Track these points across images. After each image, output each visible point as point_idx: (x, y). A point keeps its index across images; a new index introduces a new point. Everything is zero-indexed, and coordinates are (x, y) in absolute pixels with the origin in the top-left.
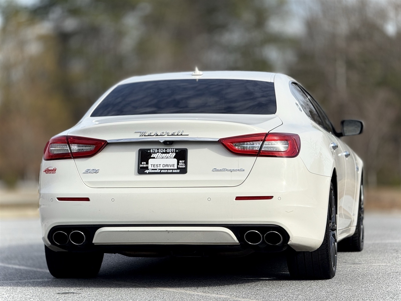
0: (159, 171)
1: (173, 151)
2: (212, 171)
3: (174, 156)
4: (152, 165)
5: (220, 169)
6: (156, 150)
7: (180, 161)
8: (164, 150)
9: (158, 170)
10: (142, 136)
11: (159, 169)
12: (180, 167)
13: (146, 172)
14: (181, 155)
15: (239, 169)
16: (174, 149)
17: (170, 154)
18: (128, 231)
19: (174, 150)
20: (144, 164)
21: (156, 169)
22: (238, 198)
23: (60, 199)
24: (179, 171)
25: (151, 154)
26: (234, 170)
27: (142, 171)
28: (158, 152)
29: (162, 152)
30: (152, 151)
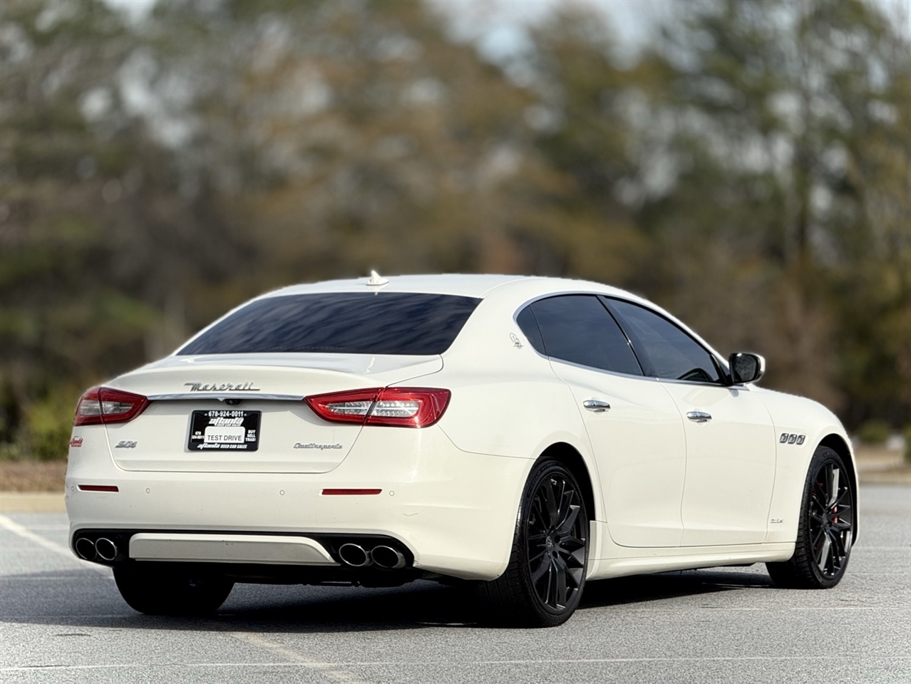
0: (218, 446)
2: (294, 447)
3: (241, 422)
4: (209, 436)
5: (305, 444)
6: (217, 414)
7: (249, 431)
8: (228, 412)
9: (216, 444)
10: (195, 390)
11: (218, 443)
12: (249, 439)
13: (200, 448)
14: (252, 422)
15: (335, 444)
16: (241, 411)
17: (237, 419)
18: (170, 540)
19: (242, 413)
20: (198, 435)
21: (214, 444)
22: (326, 492)
23: (83, 487)
24: (246, 447)
25: (208, 419)
26: (325, 447)
27: (194, 445)
28: (219, 416)
29: (224, 416)
30: (210, 414)
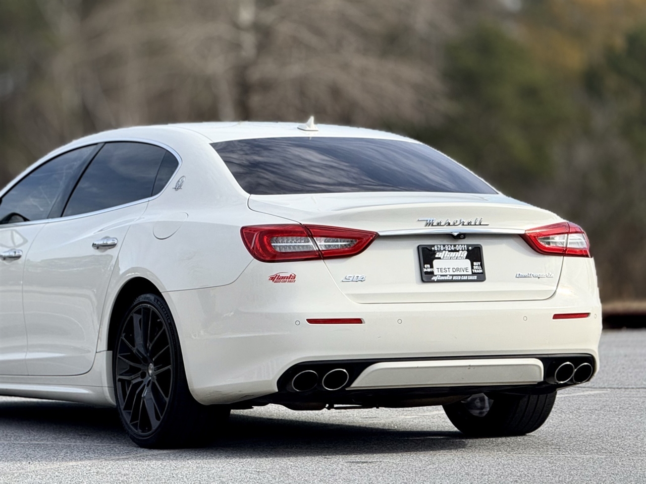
0: (451, 278)
1: (465, 248)
2: (516, 277)
3: (465, 255)
4: (438, 269)
5: (524, 274)
6: (442, 247)
7: (475, 263)
8: (453, 246)
9: (448, 276)
10: (429, 225)
11: (450, 275)
12: (476, 271)
13: (434, 280)
14: (475, 255)
15: (547, 274)
16: (464, 245)
17: (460, 252)
18: (418, 367)
19: (466, 246)
20: (427, 267)
21: (446, 275)
22: (556, 316)
23: (311, 321)
24: (476, 278)
25: (434, 252)
26: (541, 276)
27: (427, 277)
28: (445, 250)
29: (450, 249)
30: (436, 248)
